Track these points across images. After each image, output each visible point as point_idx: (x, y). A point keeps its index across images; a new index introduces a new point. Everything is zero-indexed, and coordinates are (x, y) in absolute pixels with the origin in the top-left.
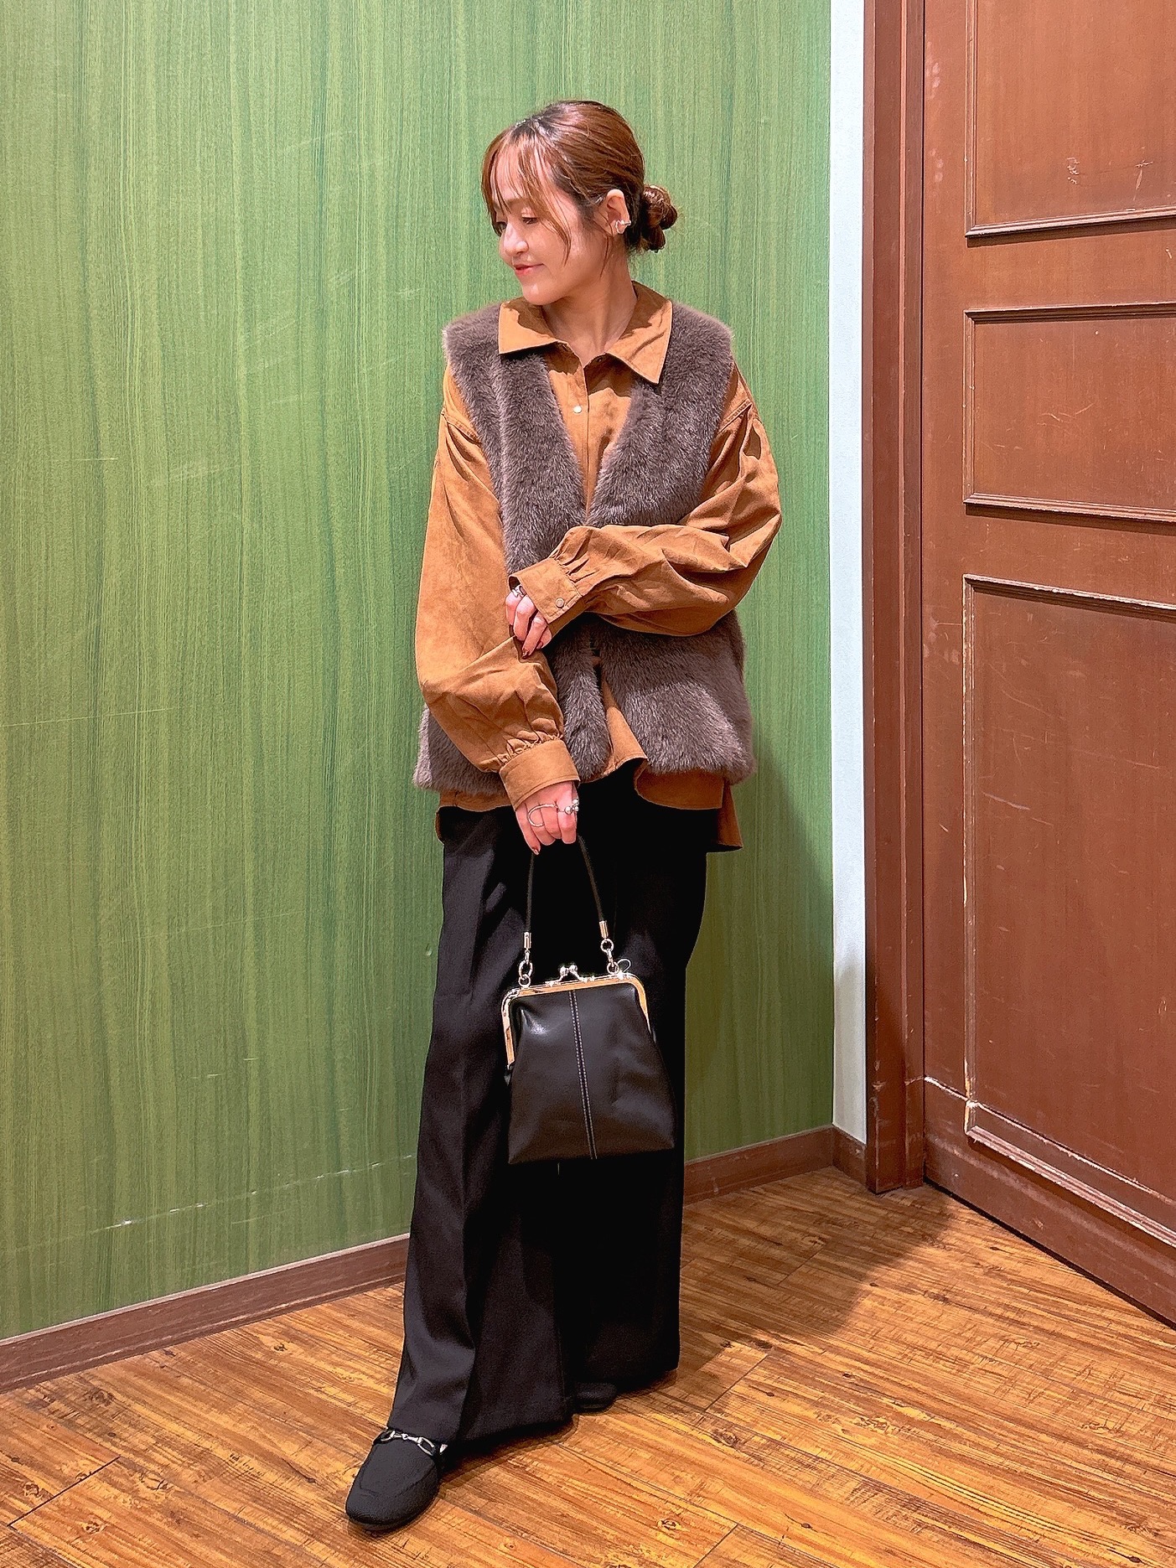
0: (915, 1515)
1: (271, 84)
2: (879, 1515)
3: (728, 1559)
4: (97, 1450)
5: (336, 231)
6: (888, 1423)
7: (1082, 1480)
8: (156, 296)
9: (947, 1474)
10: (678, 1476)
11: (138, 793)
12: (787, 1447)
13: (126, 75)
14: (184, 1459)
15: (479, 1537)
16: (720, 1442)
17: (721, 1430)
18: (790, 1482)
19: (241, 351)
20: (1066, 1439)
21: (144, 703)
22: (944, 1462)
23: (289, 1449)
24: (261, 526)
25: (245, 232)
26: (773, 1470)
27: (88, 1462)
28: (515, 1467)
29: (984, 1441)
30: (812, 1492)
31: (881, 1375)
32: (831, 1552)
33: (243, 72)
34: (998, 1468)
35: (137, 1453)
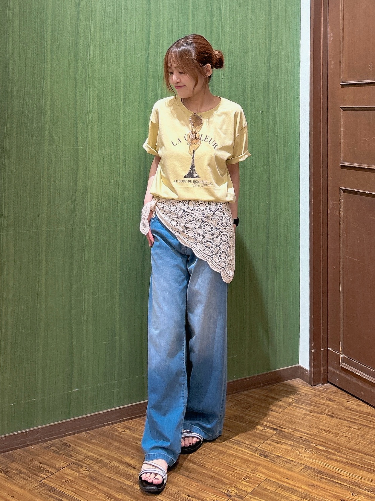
0: (321, 476)
1: (133, 36)
2: (310, 476)
3: (263, 488)
4: (67, 460)
5: (152, 79)
6: (313, 451)
7: (371, 466)
8: (97, 98)
9: (331, 464)
10: (248, 466)
11: (85, 252)
12: (282, 457)
13: (91, 33)
14: (94, 463)
15: (187, 483)
16: (262, 456)
17: (262, 453)
18: (283, 467)
19: (122, 115)
20: (367, 455)
21: (88, 224)
22: (330, 462)
23: (127, 460)
24: (125, 169)
25: (124, 79)
26: (278, 464)
27: (64, 464)
28: (198, 464)
29: (342, 455)
30: (289, 469)
31: (312, 437)
32: (294, 486)
33: (125, 32)
34: (346, 462)
35: (79, 461)
